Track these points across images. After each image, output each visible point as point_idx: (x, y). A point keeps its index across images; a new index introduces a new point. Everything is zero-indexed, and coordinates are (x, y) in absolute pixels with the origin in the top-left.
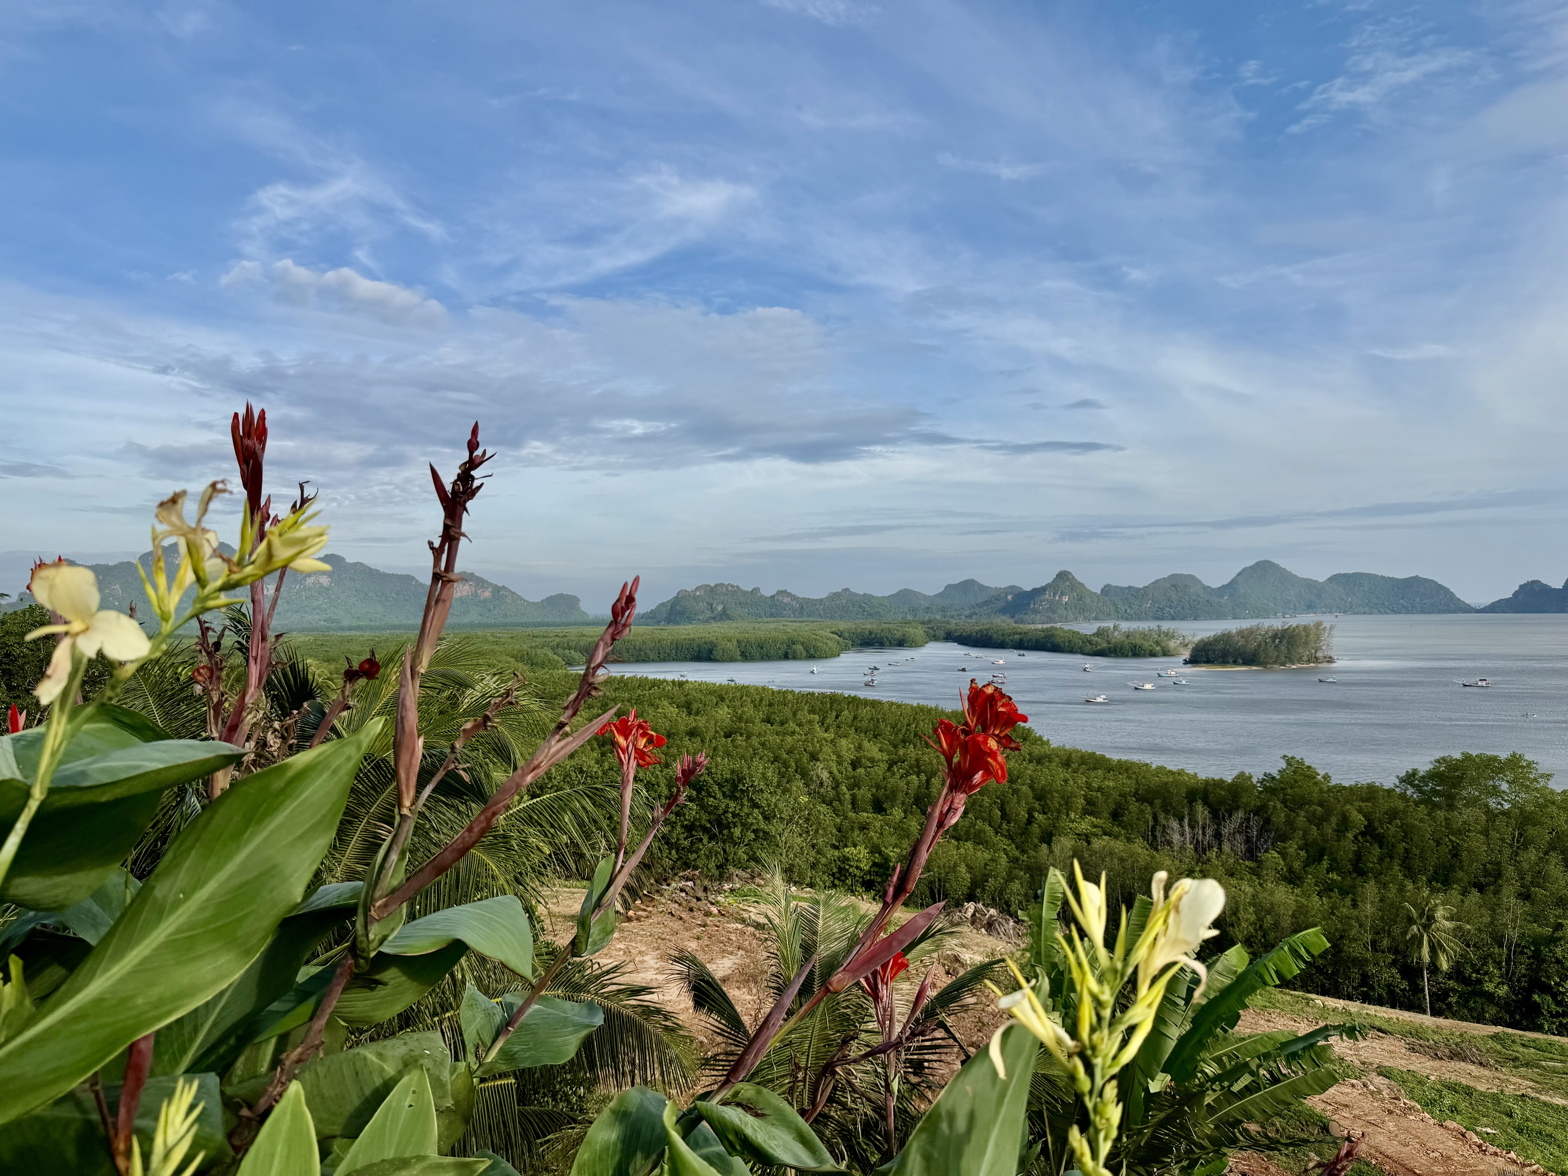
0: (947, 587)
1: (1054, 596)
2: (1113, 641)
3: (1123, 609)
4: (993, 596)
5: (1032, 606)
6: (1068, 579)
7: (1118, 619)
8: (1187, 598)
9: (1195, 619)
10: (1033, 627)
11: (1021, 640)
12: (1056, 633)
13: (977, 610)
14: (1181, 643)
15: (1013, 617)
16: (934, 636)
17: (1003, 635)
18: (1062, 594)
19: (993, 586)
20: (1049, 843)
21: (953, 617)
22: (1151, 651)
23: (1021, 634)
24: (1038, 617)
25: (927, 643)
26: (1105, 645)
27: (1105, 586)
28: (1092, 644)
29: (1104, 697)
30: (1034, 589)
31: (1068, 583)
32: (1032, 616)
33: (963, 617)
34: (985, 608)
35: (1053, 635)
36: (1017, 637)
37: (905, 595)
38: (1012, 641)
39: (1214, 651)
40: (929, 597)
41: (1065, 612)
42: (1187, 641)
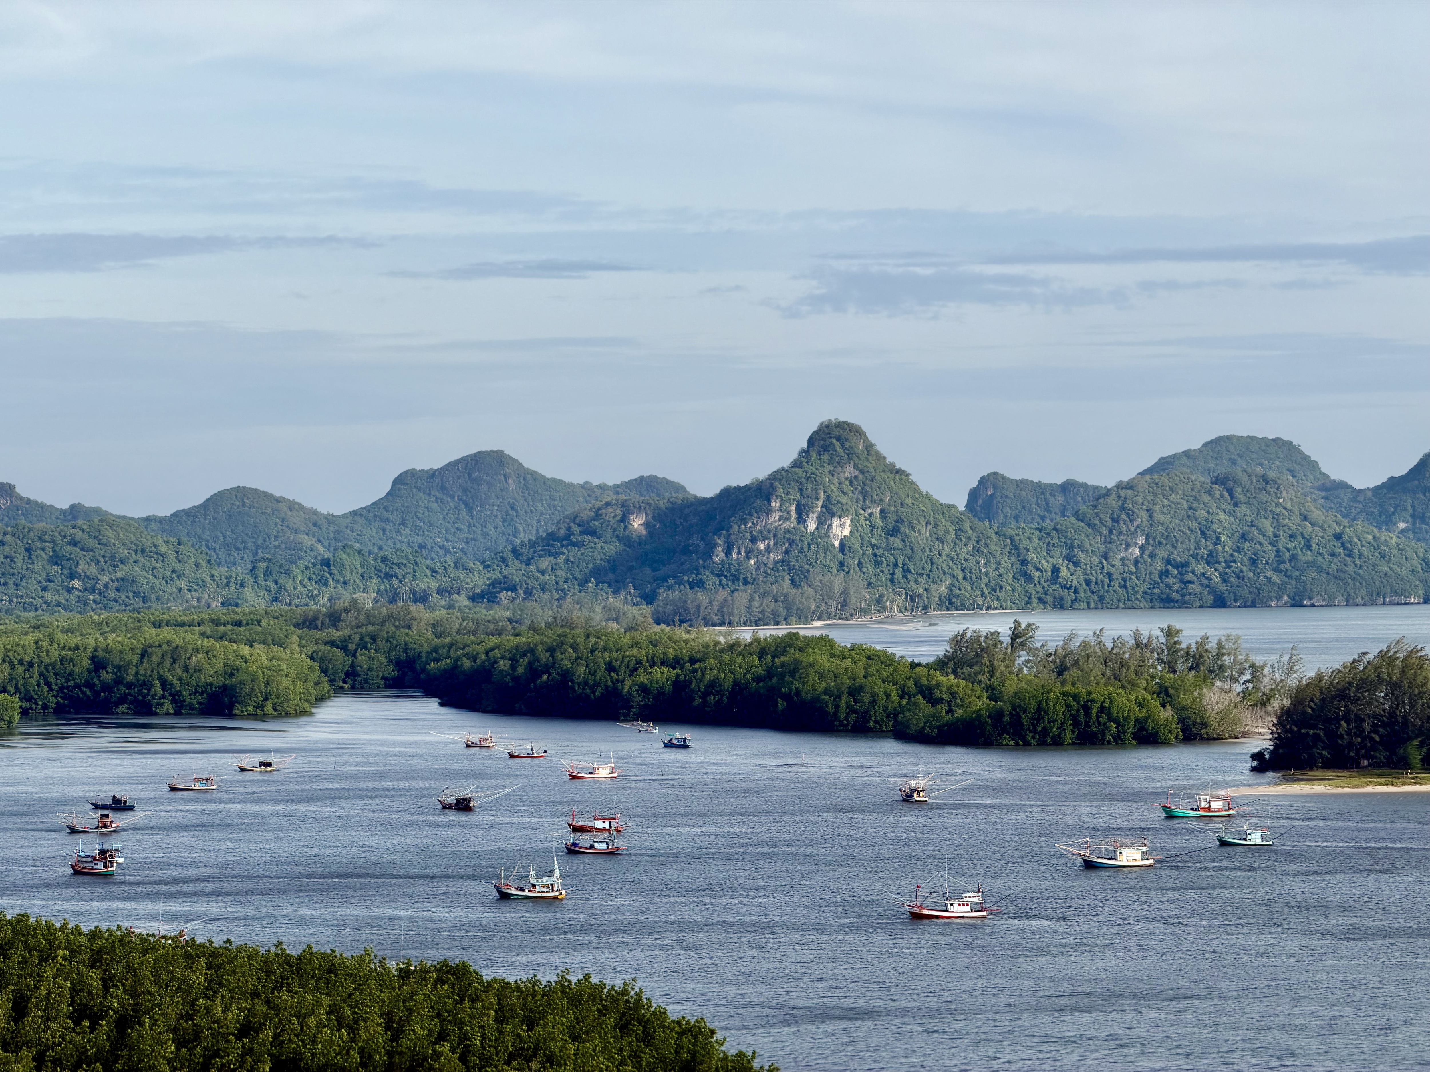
0: (399, 481)
1: (801, 520)
2: (1011, 687)
3: (1047, 566)
4: (574, 518)
5: (719, 555)
6: (850, 454)
7: (1026, 605)
8: (1267, 525)
9: (1296, 604)
10: (721, 635)
11: (679, 685)
12: (806, 659)
13: (515, 570)
14: (1245, 695)
15: (649, 598)
16: (351, 674)
17: (610, 668)
18: (829, 512)
19: (577, 479)
21: (421, 598)
22: (1141, 724)
23: (676, 663)
24: (742, 597)
25: (321, 699)
26: (981, 703)
27: (983, 481)
28: (934, 702)
29: (973, 898)
30: (727, 493)
31: (849, 471)
32: (723, 594)
33: (462, 600)
34: (545, 563)
35: (794, 669)
36: (662, 675)
38: (644, 689)
39: (1359, 720)
40: (331, 519)
41: (838, 582)
42: (1266, 683)
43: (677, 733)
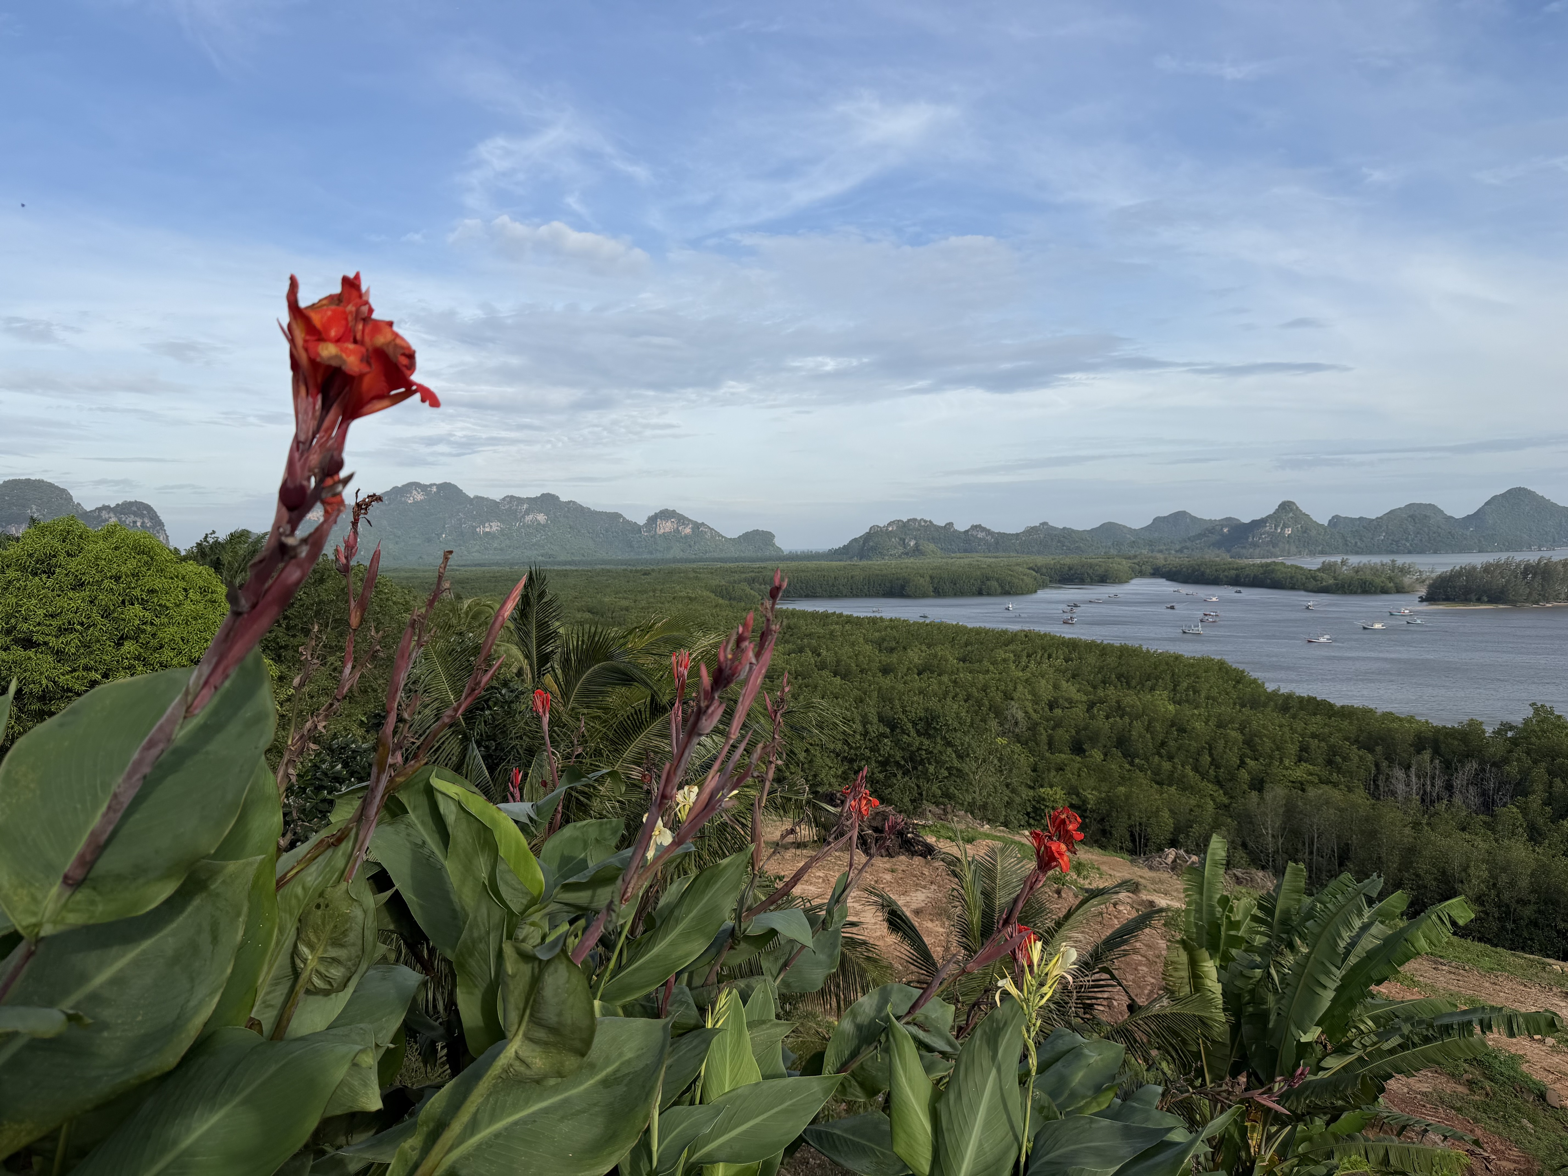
0: (1155, 520)
1: (1276, 529)
2: (1340, 578)
3: (1353, 542)
4: (1207, 529)
5: (1250, 540)
6: (1291, 510)
7: (1347, 553)
8: (1426, 529)
9: (1435, 552)
10: (1250, 561)
11: (1237, 576)
12: (1276, 568)
13: (1188, 544)
14: (1417, 579)
15: (1228, 551)
16: (1140, 572)
17: (1216, 571)
18: (1285, 526)
19: (1207, 518)
20: (1260, 790)
21: (1161, 551)
22: (1382, 588)
23: (1237, 569)
24: (1257, 550)
25: (1131, 579)
26: (1331, 581)
27: (1333, 517)
28: (1316, 581)
29: (1328, 637)
30: (1253, 521)
31: (1291, 515)
32: (1251, 550)
33: (1173, 552)
34: (1198, 542)
35: (1273, 571)
36: (1233, 573)
37: (1109, 530)
38: (1227, 577)
39: (1455, 587)
40: (1135, 530)
41: (1287, 546)
42: (1424, 576)
43: (1239, 589)
